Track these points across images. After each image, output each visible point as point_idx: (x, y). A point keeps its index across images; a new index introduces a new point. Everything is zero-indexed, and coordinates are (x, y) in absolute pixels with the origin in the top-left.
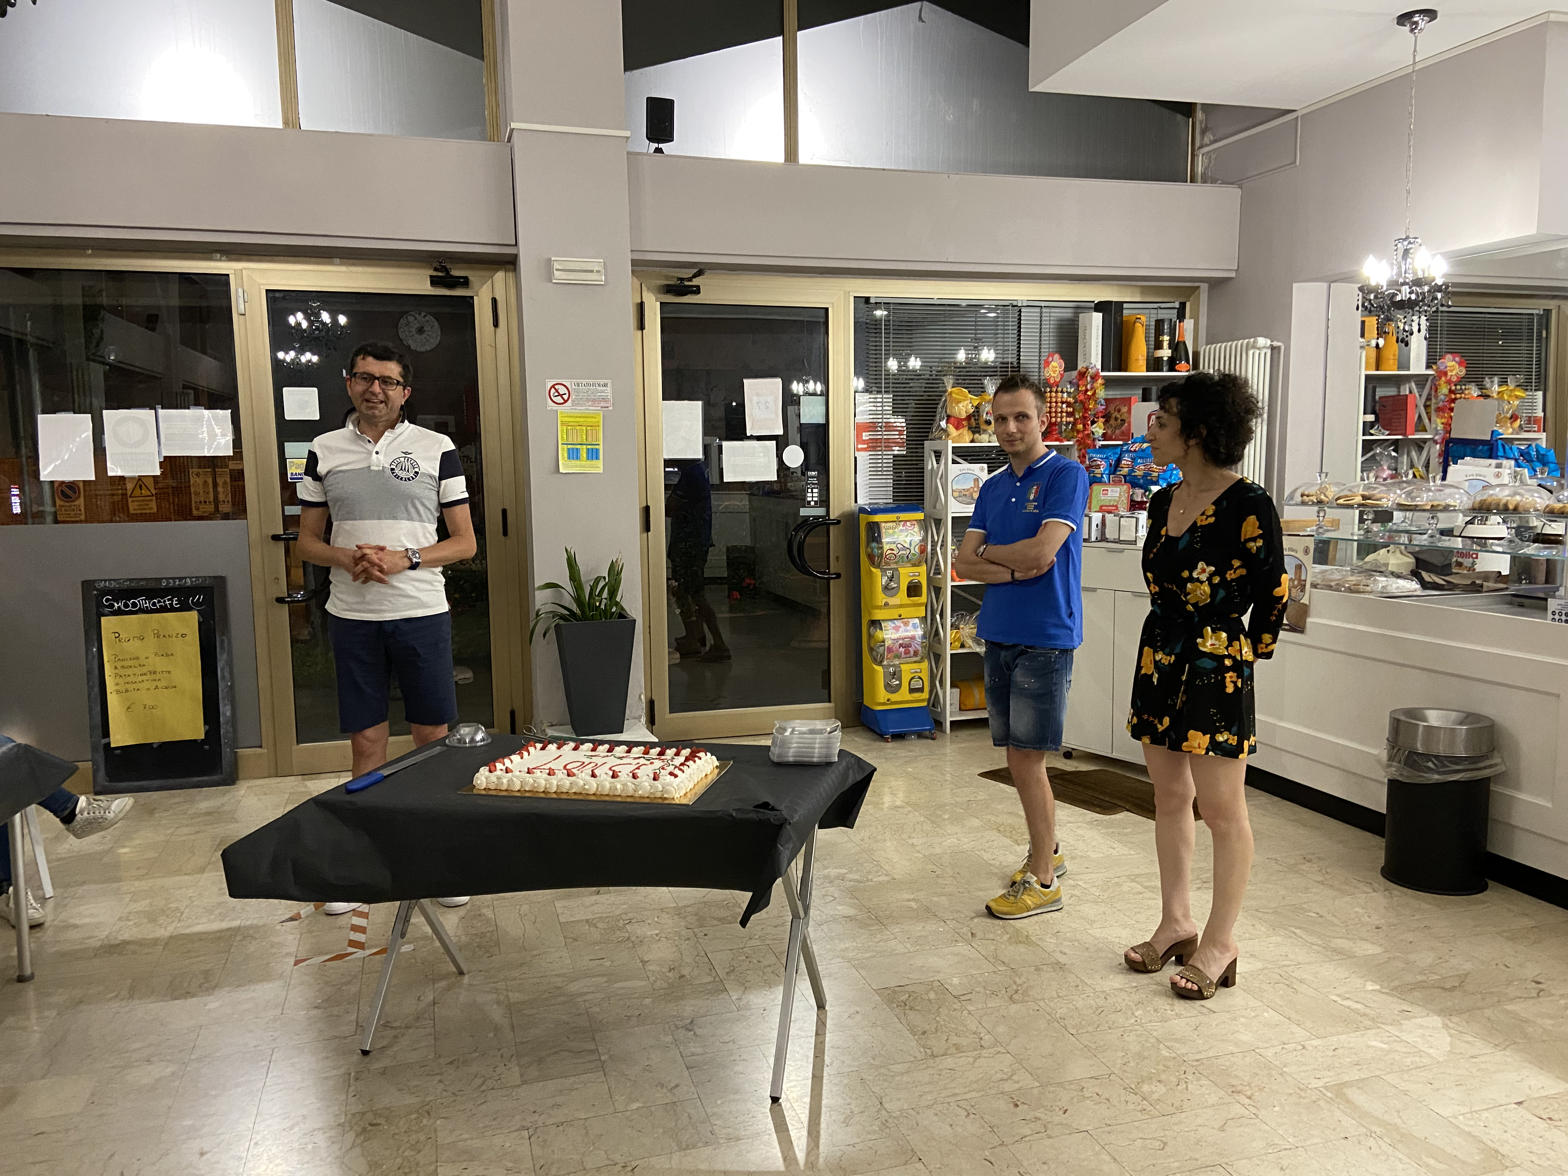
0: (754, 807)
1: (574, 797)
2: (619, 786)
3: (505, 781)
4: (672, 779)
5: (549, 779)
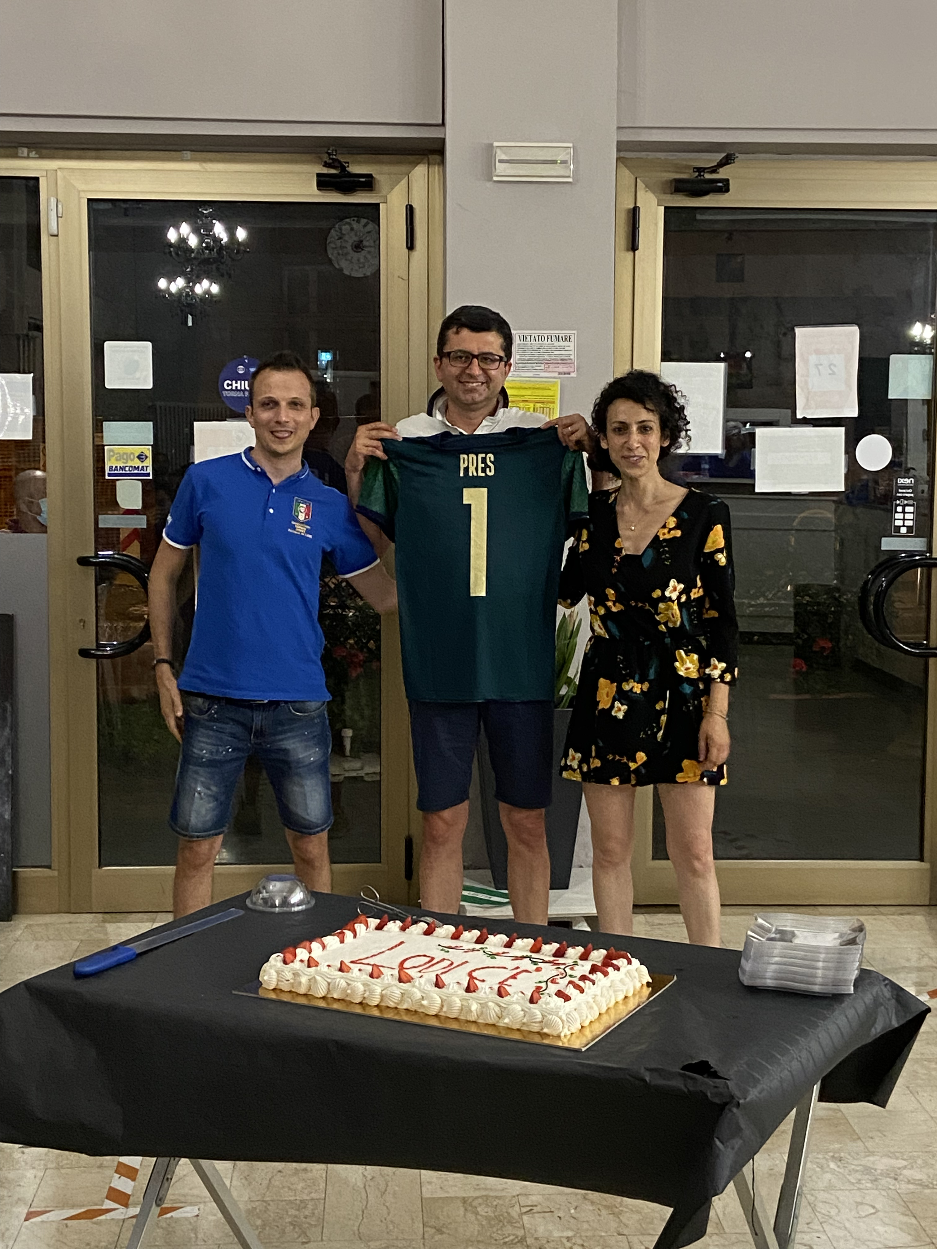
0: (685, 1068)
1: (406, 1018)
2: (474, 1007)
3: (304, 980)
4: (560, 1003)
5: (370, 983)
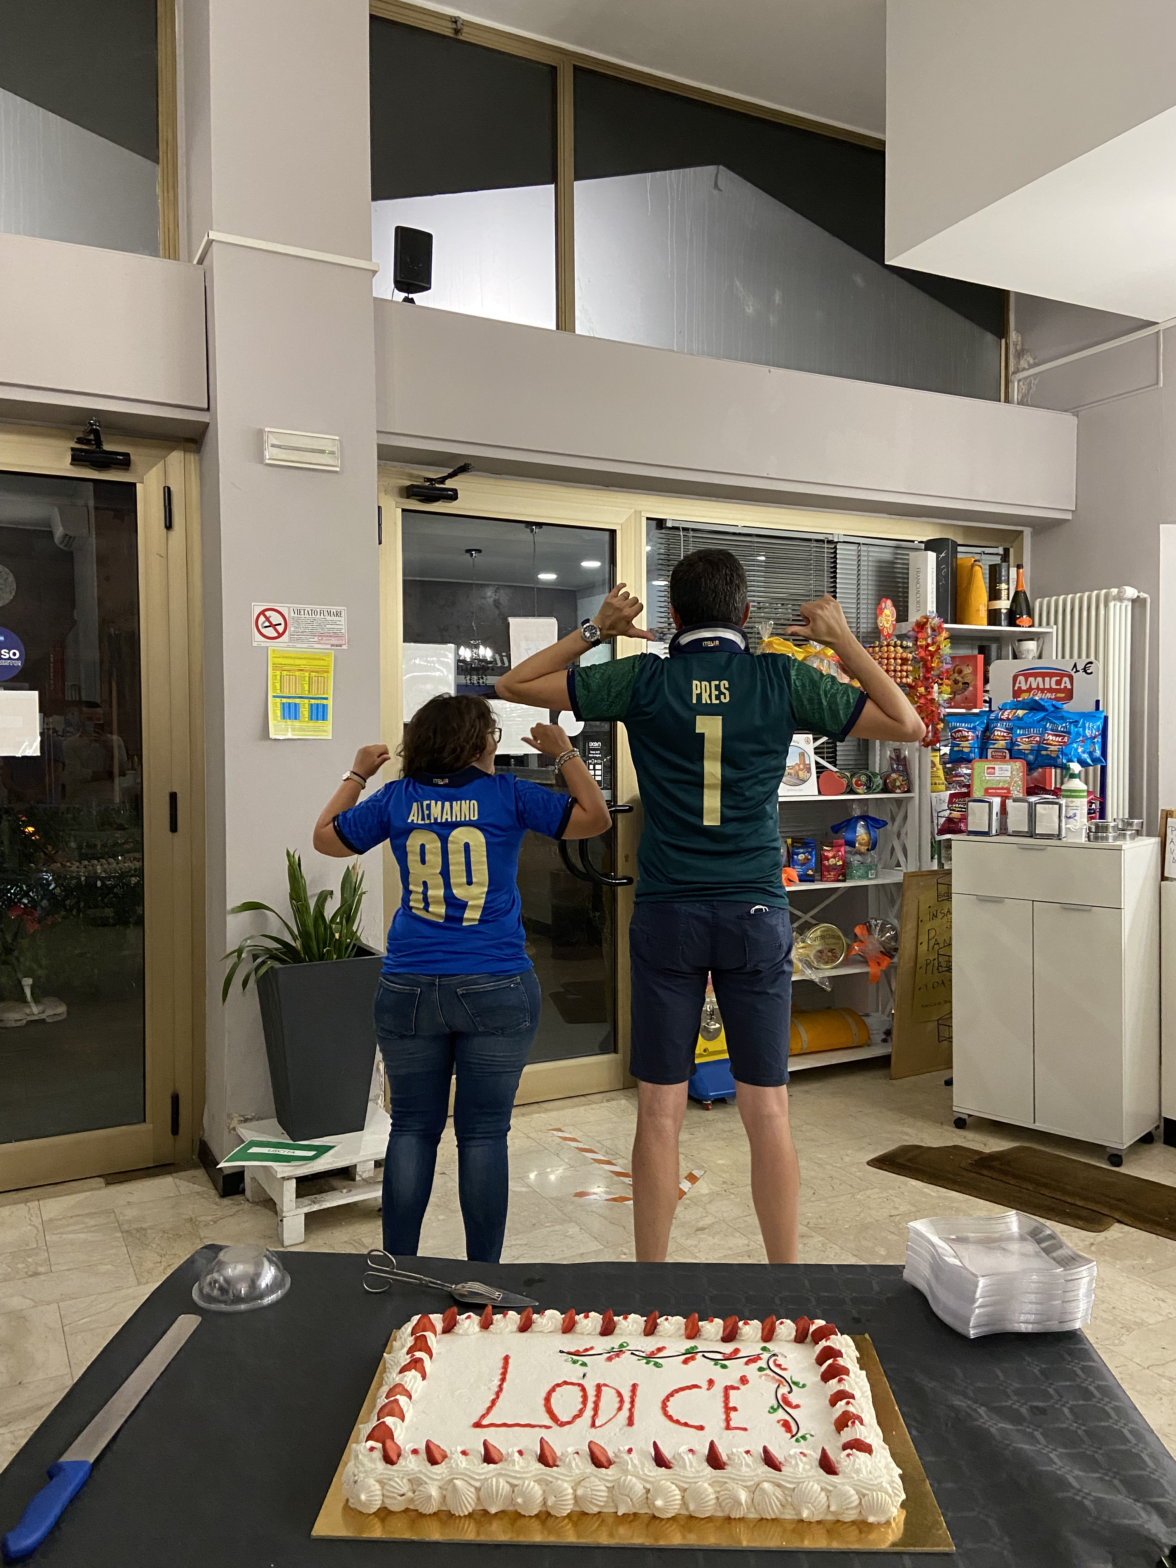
2: (742, 1495)
4: (869, 1463)
5: (550, 1479)
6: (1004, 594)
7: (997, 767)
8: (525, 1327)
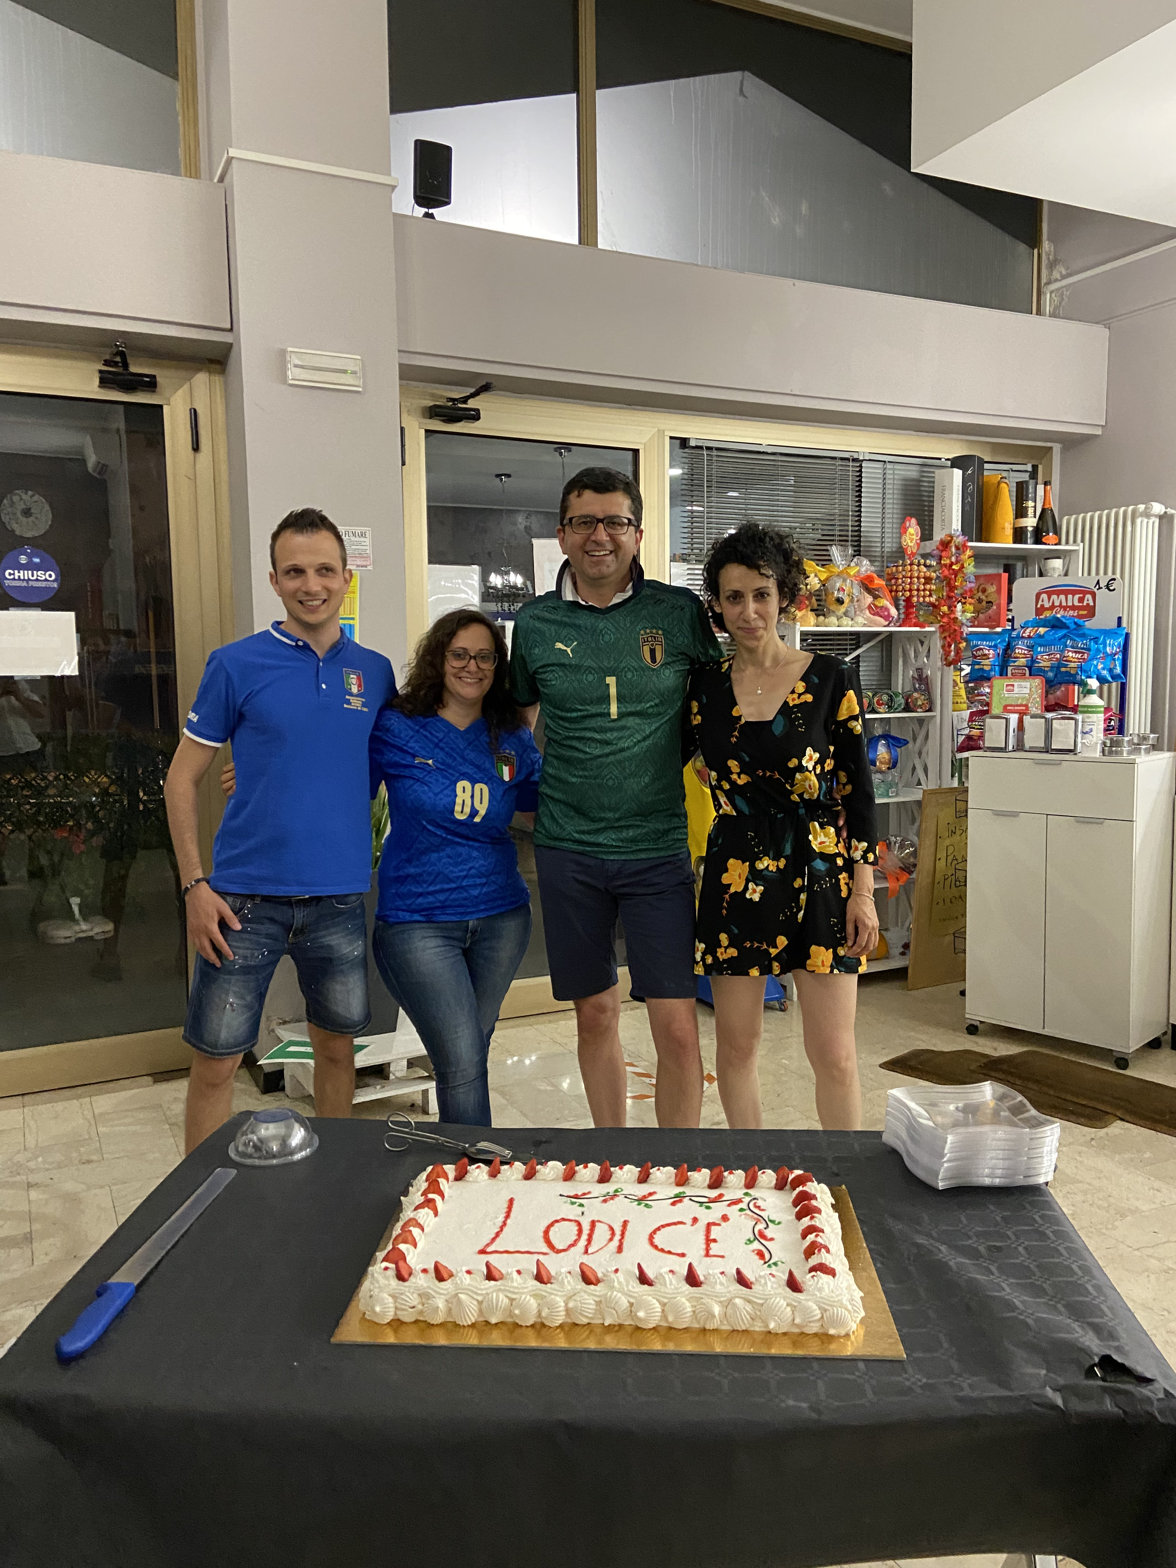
0: (1092, 1373)
4: (832, 1284)
5: (544, 1294)
6: (1030, 511)
7: (1016, 684)
8: (529, 1176)
